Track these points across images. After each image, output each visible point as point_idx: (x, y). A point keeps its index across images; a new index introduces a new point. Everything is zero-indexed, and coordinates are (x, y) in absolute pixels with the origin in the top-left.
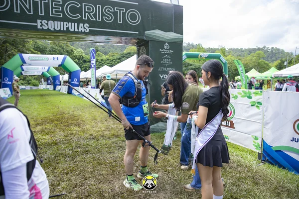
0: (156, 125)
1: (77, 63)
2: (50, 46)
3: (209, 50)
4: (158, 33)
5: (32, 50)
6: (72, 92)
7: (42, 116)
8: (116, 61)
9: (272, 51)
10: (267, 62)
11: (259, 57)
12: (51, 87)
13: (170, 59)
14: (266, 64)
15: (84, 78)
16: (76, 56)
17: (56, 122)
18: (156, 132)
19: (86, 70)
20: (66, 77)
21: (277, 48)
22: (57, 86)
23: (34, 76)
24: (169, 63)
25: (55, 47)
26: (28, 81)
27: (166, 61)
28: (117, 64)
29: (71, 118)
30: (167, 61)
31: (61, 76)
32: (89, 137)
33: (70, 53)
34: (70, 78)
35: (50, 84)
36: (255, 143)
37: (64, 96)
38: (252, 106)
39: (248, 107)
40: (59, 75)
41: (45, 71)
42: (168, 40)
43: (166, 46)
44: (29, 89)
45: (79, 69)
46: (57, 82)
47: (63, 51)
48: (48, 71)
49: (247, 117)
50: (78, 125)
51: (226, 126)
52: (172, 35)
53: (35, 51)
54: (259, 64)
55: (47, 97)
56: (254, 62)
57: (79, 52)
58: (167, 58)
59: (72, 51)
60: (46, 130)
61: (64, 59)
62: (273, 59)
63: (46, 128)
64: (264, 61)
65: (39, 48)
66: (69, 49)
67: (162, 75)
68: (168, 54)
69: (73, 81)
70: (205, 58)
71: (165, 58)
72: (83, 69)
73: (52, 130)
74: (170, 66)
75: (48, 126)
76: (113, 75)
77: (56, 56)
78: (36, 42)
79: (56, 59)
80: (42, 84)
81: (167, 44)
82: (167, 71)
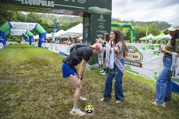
0: (94, 65)
1: (44, 28)
2: (27, 17)
3: (124, 22)
4: (96, 9)
5: (16, 20)
6: (42, 46)
7: (24, 59)
8: (67, 28)
9: (161, 24)
10: (158, 30)
11: (154, 27)
12: (28, 43)
13: (103, 25)
14: (158, 31)
15: (49, 38)
16: (43, 24)
17: (33, 63)
18: (94, 69)
19: (49, 33)
20: (37, 37)
21: (165, 22)
22: (32, 42)
23: (17, 36)
24: (103, 27)
25: (30, 18)
26: (14, 39)
27: (101, 27)
28: (68, 29)
29: (42, 61)
32: (54, 72)
33: (39, 22)
34: (40, 37)
35: (28, 41)
36: (155, 76)
37: (37, 48)
38: (154, 54)
39: (152, 55)
40: (33, 36)
41: (24, 33)
42: (102, 13)
43: (102, 17)
44: (14, 44)
45: (45, 32)
46: (32, 40)
47: (35, 21)
48: (26, 33)
49: (151, 61)
50: (47, 65)
51: (137, 66)
52: (105, 10)
53: (18, 21)
54: (153, 31)
55: (26, 48)
56: (151, 30)
57: (45, 22)
58: (102, 25)
59: (41, 21)
60: (27, 68)
61: (36, 26)
62: (162, 28)
63: (27, 67)
64: (157, 29)
65: (20, 18)
66: (39, 20)
67: (98, 35)
68: (102, 22)
69: (42, 39)
70: (122, 26)
72: (48, 32)
73: (30, 68)
74: (103, 29)
75: (28, 65)
76: (67, 36)
77: (31, 24)
78: (18, 15)
79: (31, 26)
80: (22, 41)
81: (102, 16)
82: (101, 33)
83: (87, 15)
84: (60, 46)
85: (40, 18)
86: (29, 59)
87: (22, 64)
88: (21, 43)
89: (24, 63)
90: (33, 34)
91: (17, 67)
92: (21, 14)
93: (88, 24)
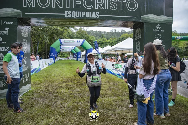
1: (91, 45)
2: (76, 34)
5: (66, 37)
8: (114, 43)
12: (75, 59)
16: (91, 40)
17: (76, 81)
20: (84, 53)
22: (79, 58)
23: (67, 52)
28: (115, 45)
33: (87, 38)
34: (86, 53)
37: (82, 64)
40: (80, 52)
42: (159, 22)
43: (158, 27)
45: (92, 48)
46: (79, 56)
48: (74, 49)
52: (163, 18)
57: (92, 38)
61: (83, 42)
63: (68, 85)
65: (70, 36)
68: (159, 33)
70: (180, 40)
71: (157, 36)
73: (72, 86)
75: (70, 83)
77: (79, 40)
78: (68, 32)
79: (79, 42)
81: (158, 25)
84: (105, 63)
85: (88, 35)
86: (73, 75)
88: (69, 59)
90: (81, 50)
92: (71, 32)
93: (140, 37)
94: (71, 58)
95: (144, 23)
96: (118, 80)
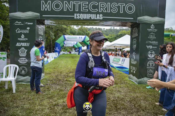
0: (142, 79)
2: (78, 31)
4: (147, 18)
5: (69, 33)
7: (73, 68)
12: (77, 53)
13: (154, 35)
20: (85, 48)
22: (80, 53)
23: (69, 47)
24: (154, 38)
30: (152, 37)
31: (82, 47)
34: (87, 48)
40: (81, 47)
42: (153, 22)
43: (152, 27)
46: (81, 51)
47: (84, 34)
48: (76, 44)
52: (157, 19)
55: (75, 58)
58: (152, 35)
61: (85, 38)
65: (72, 32)
67: (148, 46)
68: (153, 32)
71: (151, 35)
74: (154, 40)
76: (112, 47)
77: (81, 36)
78: (71, 29)
79: (81, 38)
80: (73, 51)
81: (152, 25)
82: (152, 44)
83: (135, 26)
85: (89, 32)
87: (70, 72)
88: (71, 53)
89: (73, 71)
90: (82, 45)
91: (66, 74)
92: (73, 29)
93: (136, 35)
94: (73, 52)
95: (140, 24)
96: (116, 72)
